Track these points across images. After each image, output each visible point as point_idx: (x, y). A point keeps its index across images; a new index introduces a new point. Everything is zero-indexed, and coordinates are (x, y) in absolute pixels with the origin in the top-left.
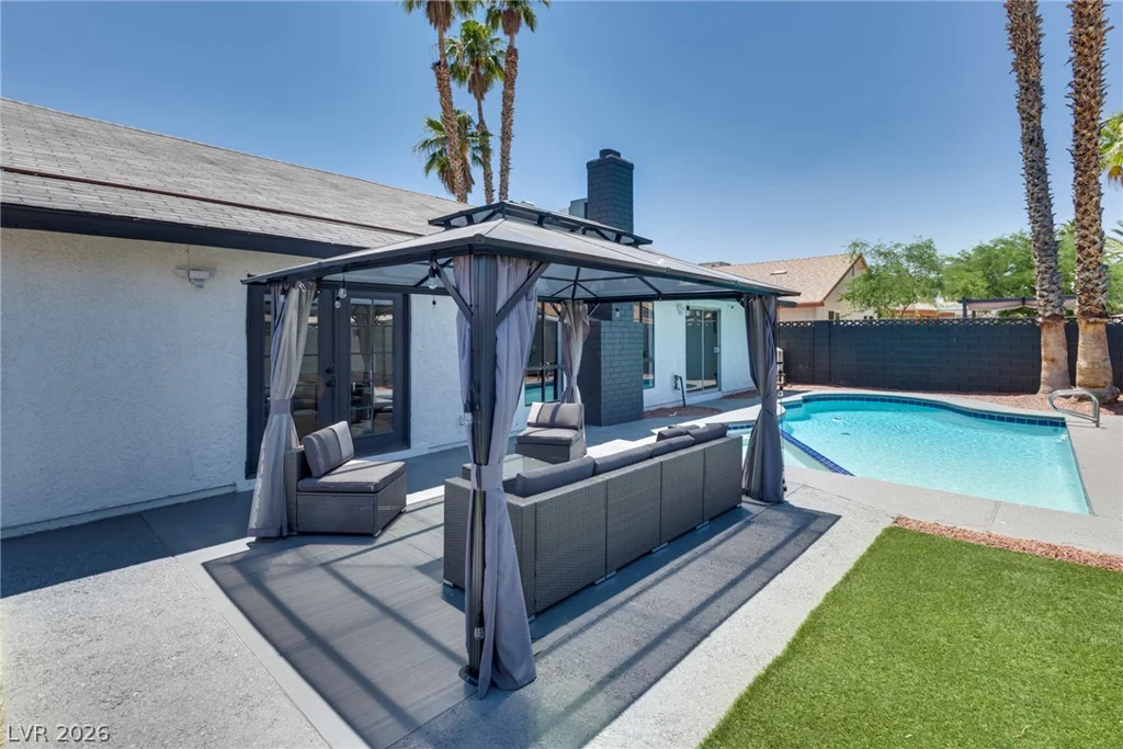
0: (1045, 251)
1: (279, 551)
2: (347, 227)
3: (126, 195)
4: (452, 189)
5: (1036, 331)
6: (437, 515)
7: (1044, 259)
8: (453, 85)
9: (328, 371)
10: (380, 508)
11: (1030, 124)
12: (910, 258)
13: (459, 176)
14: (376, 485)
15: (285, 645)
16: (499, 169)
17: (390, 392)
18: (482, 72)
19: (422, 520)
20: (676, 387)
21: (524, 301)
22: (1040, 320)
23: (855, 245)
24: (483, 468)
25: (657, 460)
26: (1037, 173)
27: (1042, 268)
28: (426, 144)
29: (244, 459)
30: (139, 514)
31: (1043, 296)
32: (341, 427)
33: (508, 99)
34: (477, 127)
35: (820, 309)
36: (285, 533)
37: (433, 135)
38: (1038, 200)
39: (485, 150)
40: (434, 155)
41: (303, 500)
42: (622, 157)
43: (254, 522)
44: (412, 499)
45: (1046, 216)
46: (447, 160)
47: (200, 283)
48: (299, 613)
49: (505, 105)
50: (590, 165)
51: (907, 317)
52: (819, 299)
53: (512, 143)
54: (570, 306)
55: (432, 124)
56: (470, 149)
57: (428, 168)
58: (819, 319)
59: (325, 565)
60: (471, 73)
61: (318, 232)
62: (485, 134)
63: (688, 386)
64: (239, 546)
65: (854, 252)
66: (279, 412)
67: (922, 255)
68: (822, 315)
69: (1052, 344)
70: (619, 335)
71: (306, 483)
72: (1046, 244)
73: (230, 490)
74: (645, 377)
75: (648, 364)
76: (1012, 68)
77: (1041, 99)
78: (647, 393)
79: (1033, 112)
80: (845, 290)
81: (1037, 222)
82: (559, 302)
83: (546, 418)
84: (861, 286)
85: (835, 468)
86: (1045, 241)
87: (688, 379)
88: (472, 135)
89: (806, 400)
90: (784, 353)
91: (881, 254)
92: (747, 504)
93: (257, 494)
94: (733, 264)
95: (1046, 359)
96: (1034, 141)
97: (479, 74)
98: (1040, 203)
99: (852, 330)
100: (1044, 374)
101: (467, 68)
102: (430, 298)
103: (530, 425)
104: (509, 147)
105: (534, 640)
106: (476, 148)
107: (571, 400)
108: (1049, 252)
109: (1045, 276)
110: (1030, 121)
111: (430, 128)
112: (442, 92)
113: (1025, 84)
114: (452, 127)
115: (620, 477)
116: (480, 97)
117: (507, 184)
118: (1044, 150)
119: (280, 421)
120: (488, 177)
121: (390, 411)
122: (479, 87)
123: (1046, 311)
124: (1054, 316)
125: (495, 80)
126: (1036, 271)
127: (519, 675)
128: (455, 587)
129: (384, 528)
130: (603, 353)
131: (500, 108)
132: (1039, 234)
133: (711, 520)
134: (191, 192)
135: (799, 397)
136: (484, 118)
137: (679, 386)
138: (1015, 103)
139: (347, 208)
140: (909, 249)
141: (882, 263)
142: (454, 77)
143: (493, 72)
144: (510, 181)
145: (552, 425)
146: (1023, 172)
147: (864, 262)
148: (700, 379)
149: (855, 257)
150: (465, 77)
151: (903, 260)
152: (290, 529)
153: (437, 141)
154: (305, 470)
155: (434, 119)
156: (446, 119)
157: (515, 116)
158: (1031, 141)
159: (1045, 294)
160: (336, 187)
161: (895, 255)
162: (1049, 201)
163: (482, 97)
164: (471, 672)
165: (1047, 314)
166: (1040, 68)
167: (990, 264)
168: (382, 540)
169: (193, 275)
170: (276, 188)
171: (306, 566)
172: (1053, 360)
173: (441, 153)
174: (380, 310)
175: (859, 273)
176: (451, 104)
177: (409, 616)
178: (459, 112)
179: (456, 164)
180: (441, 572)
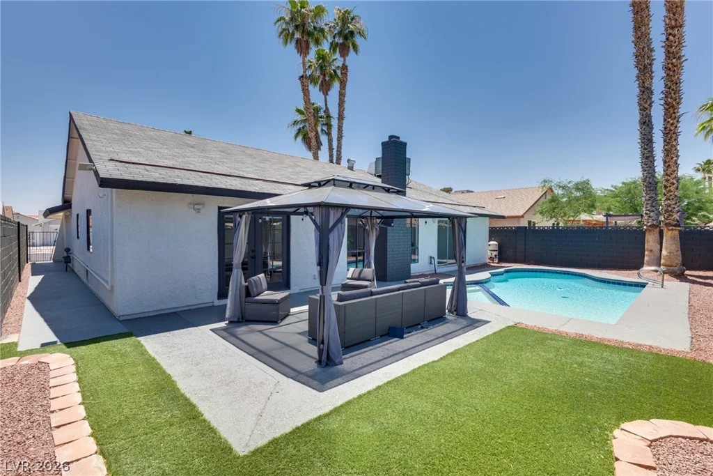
0: (649, 187)
1: (240, 326)
2: (260, 182)
3: (170, 172)
4: (310, 148)
5: (643, 234)
6: (306, 316)
7: (649, 192)
8: (311, 87)
9: (253, 251)
10: (280, 313)
11: (644, 113)
12: (578, 189)
13: (314, 142)
14: (279, 301)
15: (250, 353)
16: (336, 137)
17: (280, 263)
18: (327, 79)
19: (298, 318)
20: (431, 263)
21: (340, 224)
22: (645, 227)
23: (545, 181)
24: (324, 287)
25: (401, 291)
26: (647, 142)
27: (647, 198)
28: (295, 123)
29: (217, 290)
30: (175, 313)
32: (262, 276)
33: (342, 95)
34: (324, 111)
35: (522, 219)
36: (240, 320)
37: (299, 117)
38: (647, 158)
39: (329, 126)
40: (300, 129)
41: (248, 306)
42: (401, 139)
43: (227, 315)
44: (293, 310)
45: (651, 167)
46: (307, 131)
47: (198, 211)
48: (254, 345)
49: (340, 99)
50: (383, 144)
51: (576, 225)
52: (521, 213)
53: (344, 121)
54: (369, 220)
55: (298, 111)
56: (320, 125)
57: (296, 136)
58: (521, 225)
59: (260, 331)
60: (321, 79)
61: (249, 186)
62: (329, 117)
63: (439, 263)
64: (223, 324)
65: (544, 186)
66: (237, 268)
67: (584, 187)
68: (524, 223)
69: (651, 241)
70: (397, 235)
71: (249, 299)
72: (650, 183)
73: (211, 304)
74: (413, 257)
75: (415, 250)
76: (636, 79)
77: (651, 98)
78: (413, 266)
79: (646, 106)
80: (539, 209)
81: (646, 171)
82: (363, 218)
83: (356, 275)
84: (547, 206)
85: (502, 303)
86: (650, 181)
87: (438, 258)
88: (321, 118)
89: (507, 272)
90: (499, 245)
91: (560, 187)
92: (449, 316)
93: (228, 306)
94: (475, 191)
95: (647, 250)
96: (646, 123)
97: (325, 80)
98: (648, 159)
99: (543, 232)
100: (646, 258)
101: (319, 76)
102: (301, 217)
103: (348, 279)
104: (342, 123)
105: (343, 355)
106: (323, 124)
107: (369, 267)
108: (652, 188)
109: (649, 202)
110: (645, 111)
111: (297, 113)
112: (304, 93)
113: (642, 89)
114: (310, 113)
115: (383, 297)
116: (326, 94)
117: (341, 145)
118: (652, 128)
119: (237, 271)
120: (330, 141)
121: (280, 272)
122: (325, 88)
123: (648, 222)
124: (653, 226)
125: (335, 84)
126: (643, 199)
127: (337, 361)
128: (313, 339)
129: (282, 320)
130: (388, 244)
131: (338, 101)
132: (646, 178)
133: (428, 321)
134: (192, 167)
135: (502, 270)
136: (328, 106)
137: (433, 262)
138: (636, 99)
139: (259, 170)
140: (577, 184)
141: (560, 192)
142: (311, 82)
143: (334, 79)
144: (343, 143)
145: (359, 279)
146: (640, 141)
147: (552, 191)
148: (446, 259)
149: (545, 189)
150: (317, 82)
151: (573, 191)
152: (242, 318)
153: (302, 121)
154: (248, 294)
155: (299, 108)
156: (306, 108)
157: (346, 106)
158: (644, 123)
159: (648, 212)
160: (250, 156)
161: (569, 188)
162: (653, 158)
163: (327, 94)
164: (319, 362)
165: (649, 224)
166: (652, 79)
167: (630, 192)
168: (281, 324)
169: (197, 207)
170: (225, 160)
171: (252, 331)
172: (651, 251)
173: (303, 128)
174: (276, 221)
175: (549, 197)
176: (309, 99)
177: (296, 347)
178: (313, 104)
179: (312, 135)
180: (307, 335)
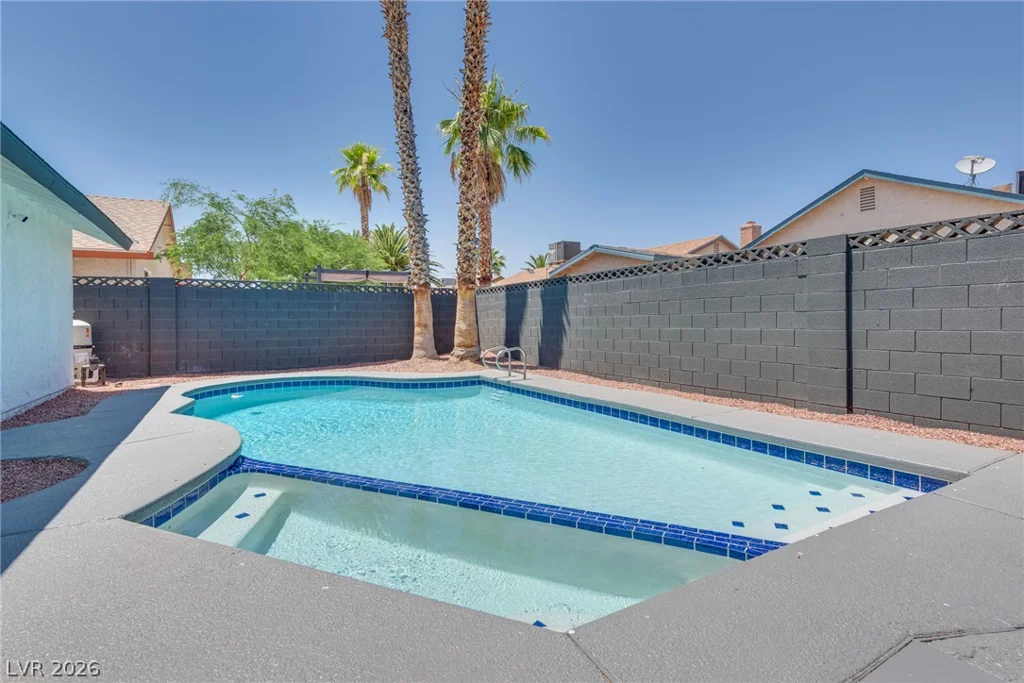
0: (418, 221)
7: (418, 229)
22: (412, 288)
27: (416, 238)
31: (418, 265)
69: (425, 309)
81: (412, 193)
95: (419, 325)
100: (416, 339)
108: (421, 224)
123: (419, 279)
158: (406, 111)
159: (420, 262)
172: (423, 325)
